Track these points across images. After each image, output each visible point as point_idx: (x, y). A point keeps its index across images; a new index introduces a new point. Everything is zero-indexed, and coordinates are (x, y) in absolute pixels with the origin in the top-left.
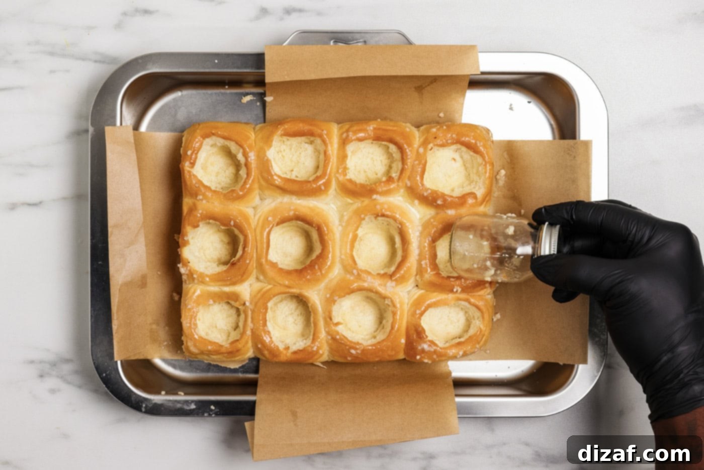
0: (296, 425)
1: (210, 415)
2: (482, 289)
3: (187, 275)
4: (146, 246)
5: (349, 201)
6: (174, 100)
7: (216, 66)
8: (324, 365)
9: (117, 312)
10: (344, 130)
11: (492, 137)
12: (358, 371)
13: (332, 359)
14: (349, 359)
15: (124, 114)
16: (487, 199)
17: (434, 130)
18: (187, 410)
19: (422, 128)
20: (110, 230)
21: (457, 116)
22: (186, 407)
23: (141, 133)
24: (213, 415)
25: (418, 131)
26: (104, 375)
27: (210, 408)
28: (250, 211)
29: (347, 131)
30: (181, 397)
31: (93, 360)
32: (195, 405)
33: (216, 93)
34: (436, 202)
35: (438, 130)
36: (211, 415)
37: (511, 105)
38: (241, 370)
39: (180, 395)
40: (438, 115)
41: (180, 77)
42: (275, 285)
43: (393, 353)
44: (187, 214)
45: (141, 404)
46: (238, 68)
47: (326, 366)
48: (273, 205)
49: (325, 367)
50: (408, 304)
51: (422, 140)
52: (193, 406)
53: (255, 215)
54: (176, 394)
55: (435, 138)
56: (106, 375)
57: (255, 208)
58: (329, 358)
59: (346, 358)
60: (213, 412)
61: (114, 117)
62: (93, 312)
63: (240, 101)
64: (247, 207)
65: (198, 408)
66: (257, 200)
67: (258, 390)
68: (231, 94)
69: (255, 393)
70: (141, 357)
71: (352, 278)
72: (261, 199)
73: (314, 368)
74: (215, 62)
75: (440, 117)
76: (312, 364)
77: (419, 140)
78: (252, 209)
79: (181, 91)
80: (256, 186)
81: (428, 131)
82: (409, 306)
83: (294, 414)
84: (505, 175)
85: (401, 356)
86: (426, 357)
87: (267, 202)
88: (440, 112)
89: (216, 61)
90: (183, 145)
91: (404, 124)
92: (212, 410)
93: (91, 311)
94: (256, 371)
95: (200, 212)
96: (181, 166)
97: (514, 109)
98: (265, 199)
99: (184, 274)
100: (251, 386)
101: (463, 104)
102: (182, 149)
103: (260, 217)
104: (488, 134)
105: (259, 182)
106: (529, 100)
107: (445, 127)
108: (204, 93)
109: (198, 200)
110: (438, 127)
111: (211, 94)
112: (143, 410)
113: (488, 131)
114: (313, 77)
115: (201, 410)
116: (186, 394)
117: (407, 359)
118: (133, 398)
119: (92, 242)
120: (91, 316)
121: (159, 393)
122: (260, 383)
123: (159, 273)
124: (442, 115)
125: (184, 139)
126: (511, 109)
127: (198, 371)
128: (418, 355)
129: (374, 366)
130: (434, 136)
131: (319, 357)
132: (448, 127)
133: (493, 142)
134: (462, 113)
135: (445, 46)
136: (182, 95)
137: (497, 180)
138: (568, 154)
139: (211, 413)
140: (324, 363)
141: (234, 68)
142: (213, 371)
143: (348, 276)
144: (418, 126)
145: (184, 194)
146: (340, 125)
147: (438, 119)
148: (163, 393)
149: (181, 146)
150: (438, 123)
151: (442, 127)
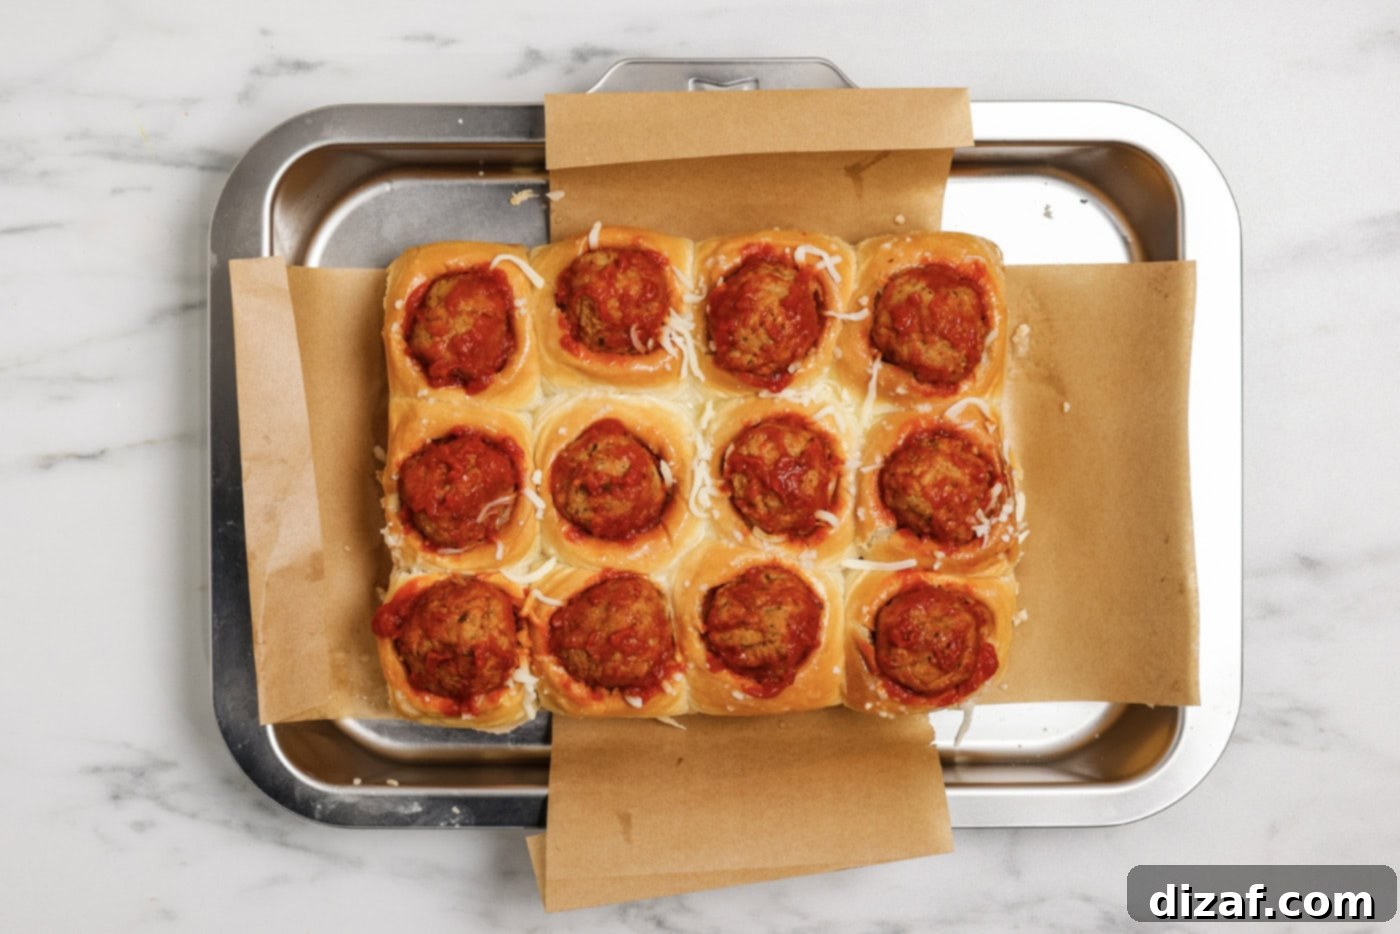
0: (628, 840)
1: (450, 825)
2: (992, 564)
3: (400, 548)
4: (320, 496)
5: (721, 394)
6: (377, 199)
7: (459, 130)
8: (680, 723)
9: (265, 628)
10: (708, 250)
11: (1002, 258)
12: (749, 733)
13: (697, 709)
14: (731, 709)
15: (278, 229)
16: (995, 381)
17: (887, 246)
18: (406, 815)
19: (863, 244)
20: (245, 465)
21: (931, 219)
22: (402, 810)
23: (309, 270)
24: (457, 826)
25: (856, 250)
26: (240, 746)
27: (450, 812)
28: (524, 419)
29: (715, 253)
30: (393, 790)
31: (218, 717)
32: (421, 805)
33: (460, 187)
34: (893, 390)
35: (895, 245)
36: (453, 825)
37: (1047, 207)
38: (513, 736)
39: (391, 786)
40: (894, 219)
41: (388, 153)
42: (580, 567)
43: (818, 695)
44: (398, 428)
45: (312, 804)
46: (503, 134)
47: (685, 725)
48: (570, 405)
49: (682, 727)
50: (844, 597)
51: (863, 267)
52: (416, 808)
53: (534, 427)
54: (383, 784)
55: (891, 261)
56: (244, 746)
57: (534, 413)
58: (690, 708)
59: (723, 707)
60: (457, 819)
61: (258, 234)
62: (216, 621)
63: (509, 201)
64: (519, 411)
65: (427, 812)
66: (536, 397)
67: (552, 774)
68: (490, 187)
69: (545, 783)
70: (315, 716)
71: (732, 546)
72: (547, 395)
73: (660, 729)
74: (458, 125)
75: (897, 223)
76: (656, 721)
77: (858, 269)
78: (529, 416)
79: (389, 181)
80: (535, 367)
81: (875, 248)
82: (848, 599)
83: (626, 820)
84: (1031, 336)
85: (835, 700)
86: (884, 707)
87: (558, 399)
88: (898, 214)
89: (460, 121)
90: (388, 292)
91: (827, 237)
92: (454, 816)
93: (213, 619)
94: (547, 738)
95: (425, 421)
96: (383, 333)
97: (1053, 215)
98: (554, 394)
99: (394, 547)
100: (537, 768)
101: (942, 196)
102: (385, 299)
103: (544, 428)
104: (995, 253)
105: (540, 358)
106: (1084, 198)
107: (908, 240)
108: (436, 187)
109: (420, 399)
110: (896, 240)
111: (451, 187)
112: (317, 815)
113: (993, 246)
114: (641, 156)
115: (432, 815)
116: (402, 784)
117: (846, 704)
118: (297, 793)
119: (214, 482)
120: (214, 629)
121: (349, 782)
122: (554, 762)
123: (347, 548)
124: (900, 219)
125: (389, 279)
126: (1048, 214)
127: (426, 740)
128: (869, 701)
129: (780, 722)
130: (888, 258)
131: (669, 705)
132: (914, 238)
133: (1003, 269)
134: (940, 214)
135: (904, 91)
136: (392, 190)
137: (1014, 345)
138: (1156, 289)
139: (453, 822)
140: (679, 718)
141: (496, 134)
142: (456, 739)
143: (724, 542)
144: (854, 242)
145: (391, 389)
146: (700, 244)
147: (893, 226)
148: (357, 781)
149: (383, 294)
150: (893, 233)
151: (904, 239)
